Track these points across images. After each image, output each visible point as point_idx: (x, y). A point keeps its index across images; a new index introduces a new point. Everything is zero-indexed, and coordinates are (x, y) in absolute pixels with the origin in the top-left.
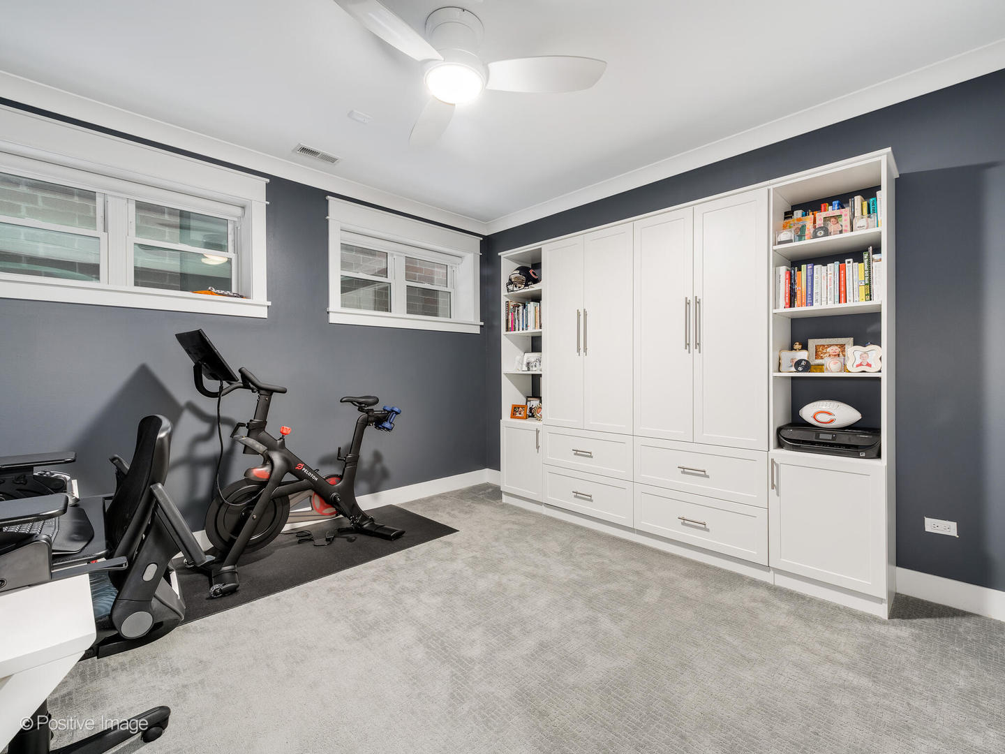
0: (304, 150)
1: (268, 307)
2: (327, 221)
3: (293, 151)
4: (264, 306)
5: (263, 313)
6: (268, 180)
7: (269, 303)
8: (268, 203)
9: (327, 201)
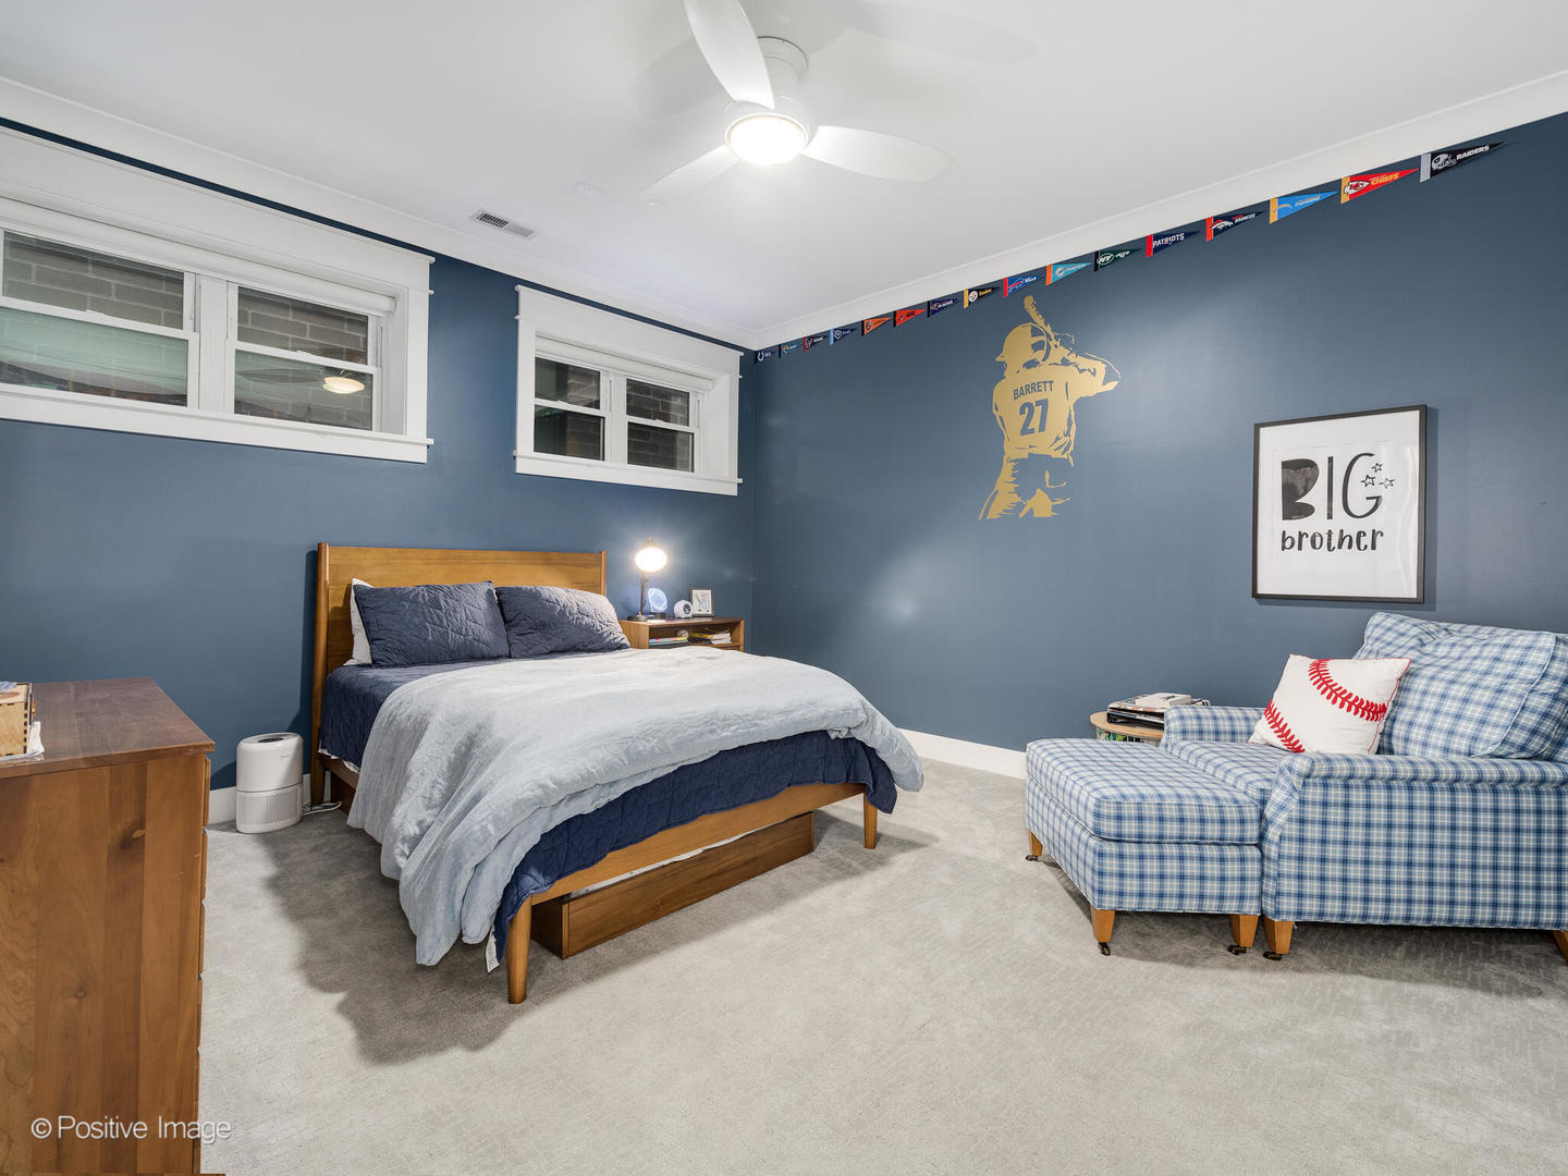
0: (486, 218)
1: (428, 446)
2: (517, 321)
3: (471, 218)
4: (422, 444)
5: (421, 456)
6: (433, 259)
7: (431, 442)
8: (432, 292)
9: (517, 293)
